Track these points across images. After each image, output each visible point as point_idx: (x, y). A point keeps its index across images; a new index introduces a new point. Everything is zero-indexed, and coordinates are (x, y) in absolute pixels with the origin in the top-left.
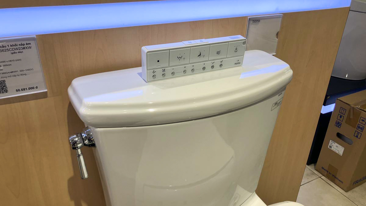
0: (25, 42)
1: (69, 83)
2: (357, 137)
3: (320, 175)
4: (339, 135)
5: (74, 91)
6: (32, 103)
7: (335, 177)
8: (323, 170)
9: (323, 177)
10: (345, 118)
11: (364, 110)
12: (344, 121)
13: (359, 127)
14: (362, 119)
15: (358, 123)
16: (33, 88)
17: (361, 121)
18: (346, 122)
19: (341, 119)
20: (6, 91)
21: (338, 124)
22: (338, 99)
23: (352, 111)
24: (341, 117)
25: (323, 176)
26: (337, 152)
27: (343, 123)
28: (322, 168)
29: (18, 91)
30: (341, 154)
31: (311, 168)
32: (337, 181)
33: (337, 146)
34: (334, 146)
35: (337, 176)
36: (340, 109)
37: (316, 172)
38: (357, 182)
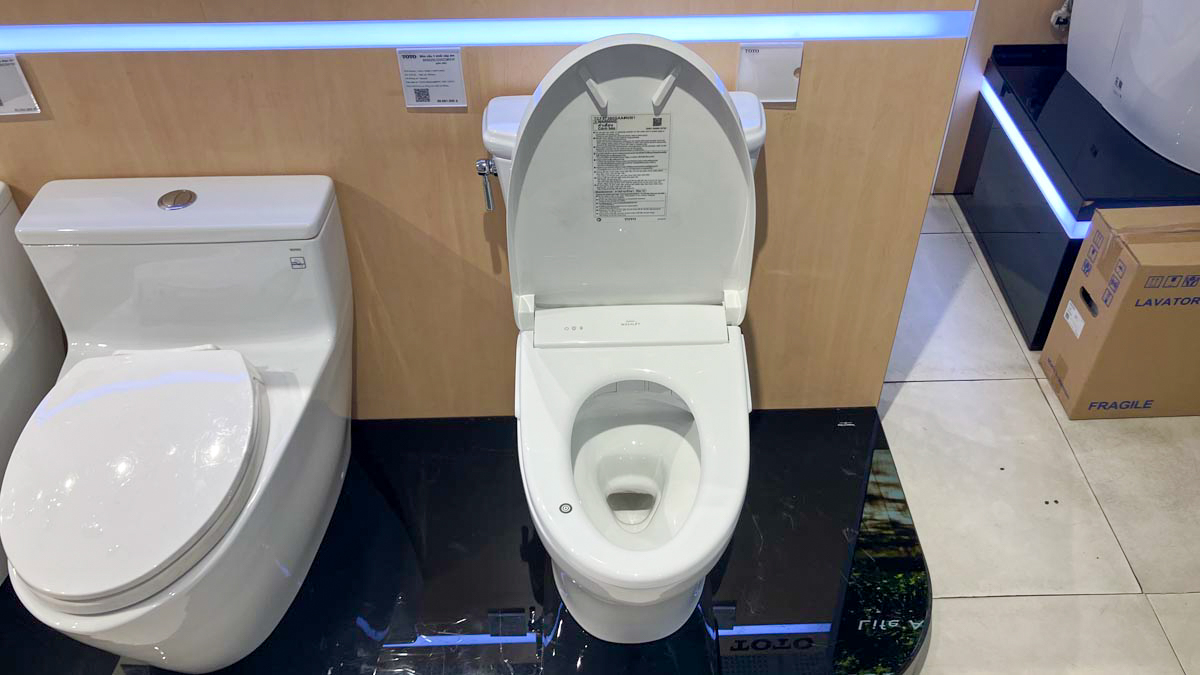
0: (450, 54)
1: (486, 102)
2: (1106, 301)
3: (1040, 375)
4: (1085, 294)
5: (488, 113)
6: (452, 116)
7: (1061, 385)
8: (1049, 364)
10: (1099, 256)
11: (1129, 245)
12: (1096, 263)
13: (1113, 281)
14: (1120, 264)
15: (1114, 271)
16: (444, 101)
17: (1118, 269)
18: (1098, 266)
19: (1094, 256)
21: (1087, 267)
22: (1100, 210)
23: (1111, 240)
24: (1093, 252)
25: (1046, 381)
26: (1074, 330)
27: (1094, 266)
28: (1049, 361)
29: (439, 101)
30: (1078, 334)
31: (1033, 357)
32: (1062, 391)
33: (1076, 317)
34: (1072, 316)
35: (1064, 383)
36: (1096, 233)
37: (1036, 368)
38: (1104, 405)
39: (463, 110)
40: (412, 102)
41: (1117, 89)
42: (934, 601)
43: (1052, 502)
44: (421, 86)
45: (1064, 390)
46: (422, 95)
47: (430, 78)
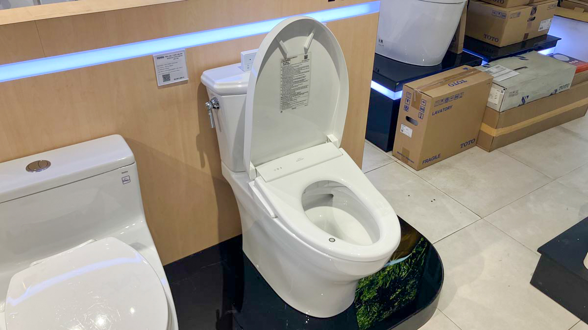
0: (180, 53)
1: (202, 74)
2: (420, 117)
3: (396, 159)
4: (408, 119)
5: (207, 77)
6: (180, 86)
7: (408, 159)
8: (399, 154)
9: (399, 161)
10: (411, 102)
11: (425, 92)
12: (410, 104)
13: (421, 109)
14: (423, 101)
15: (421, 105)
16: (177, 79)
17: (422, 103)
18: (412, 106)
19: (408, 102)
20: (170, 80)
21: (406, 108)
23: (415, 93)
26: (407, 135)
27: (410, 106)
28: (398, 152)
29: (175, 79)
30: (410, 135)
31: (389, 154)
32: (409, 162)
33: (407, 129)
34: (405, 130)
35: (409, 158)
36: (407, 94)
37: (393, 157)
38: (427, 161)
39: (186, 82)
40: (161, 82)
41: (381, 44)
42: (433, 245)
43: (433, 201)
44: (166, 73)
45: (410, 160)
46: (166, 78)
47: (171, 68)
